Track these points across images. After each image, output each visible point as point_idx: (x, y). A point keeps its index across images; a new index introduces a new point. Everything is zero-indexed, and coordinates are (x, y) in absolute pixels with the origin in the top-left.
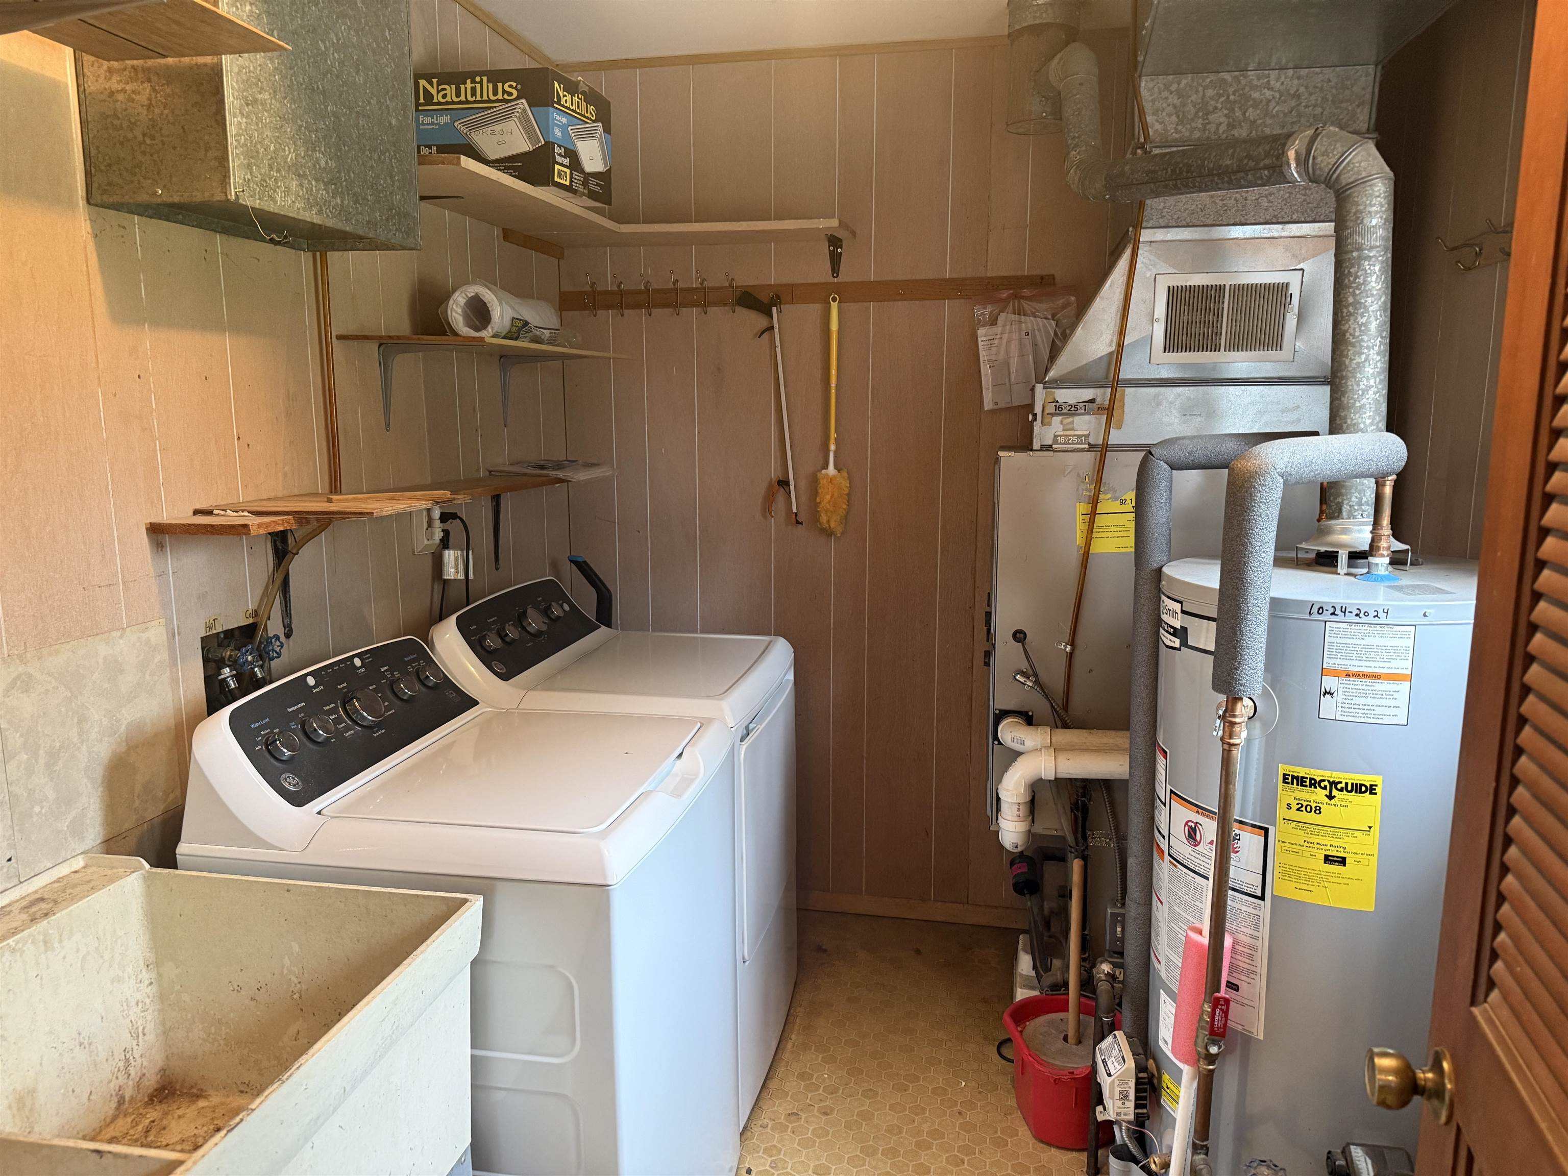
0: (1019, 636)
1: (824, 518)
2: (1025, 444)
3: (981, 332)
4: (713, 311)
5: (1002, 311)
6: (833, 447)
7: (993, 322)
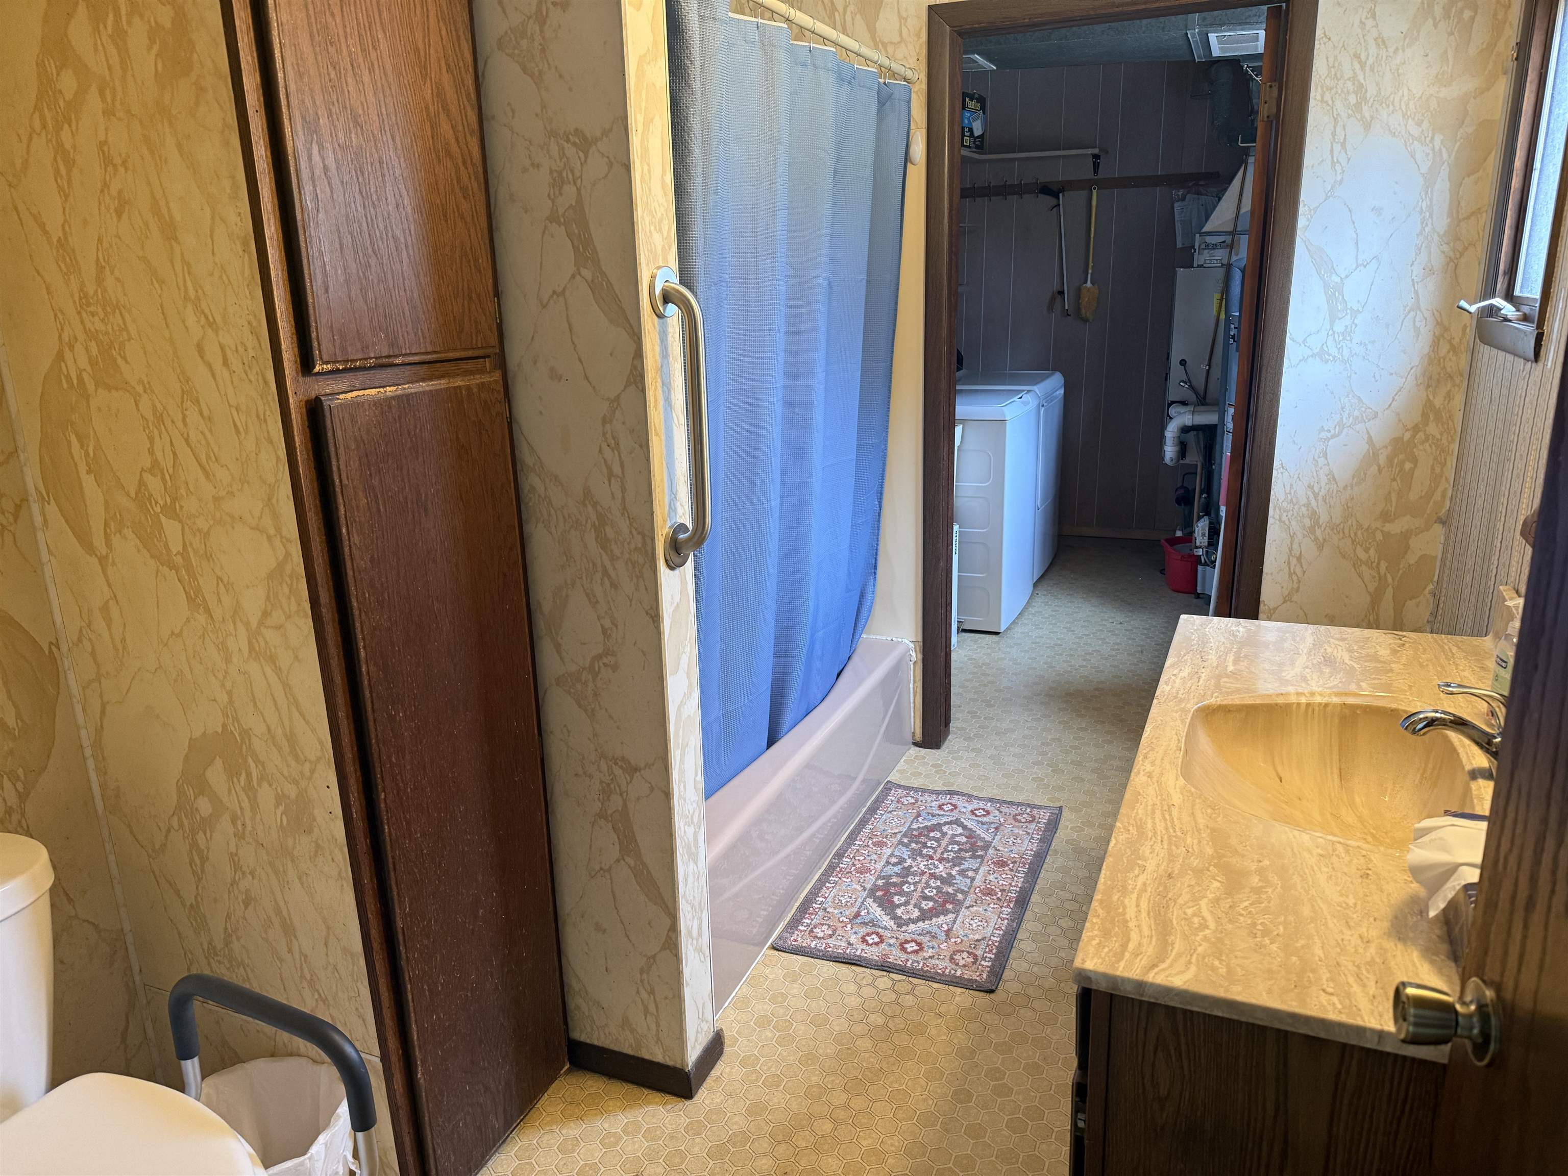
0: (1183, 363)
1: (1083, 311)
2: (1189, 264)
3: (1176, 205)
4: (1026, 196)
5: (1188, 193)
6: (1090, 271)
7: (1183, 199)
